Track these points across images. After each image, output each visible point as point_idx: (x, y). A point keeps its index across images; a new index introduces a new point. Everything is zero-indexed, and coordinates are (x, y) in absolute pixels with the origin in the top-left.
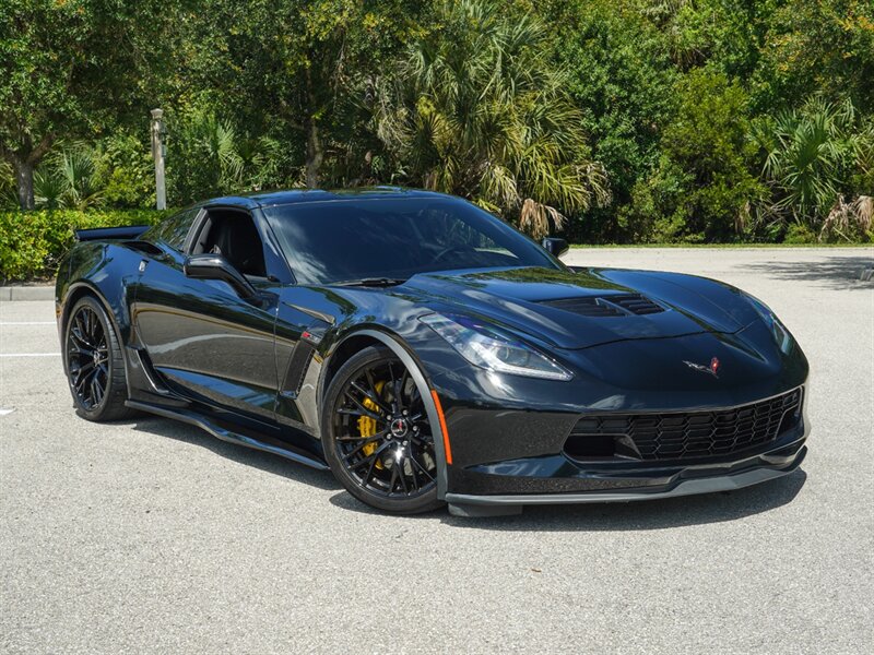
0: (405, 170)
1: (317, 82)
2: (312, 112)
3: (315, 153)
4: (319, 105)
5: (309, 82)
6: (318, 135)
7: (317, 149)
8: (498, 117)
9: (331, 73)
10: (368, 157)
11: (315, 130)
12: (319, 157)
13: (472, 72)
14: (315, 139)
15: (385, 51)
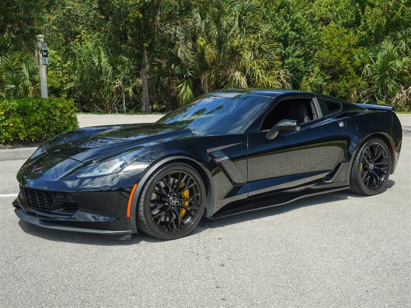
0: (191, 73)
1: (146, 27)
2: (144, 43)
3: (146, 64)
4: (147, 40)
5: (142, 27)
6: (147, 55)
7: (147, 62)
8: (237, 47)
9: (153, 22)
10: (173, 66)
11: (146, 52)
12: (148, 66)
13: (225, 24)
14: (146, 57)
15: (181, 12)
